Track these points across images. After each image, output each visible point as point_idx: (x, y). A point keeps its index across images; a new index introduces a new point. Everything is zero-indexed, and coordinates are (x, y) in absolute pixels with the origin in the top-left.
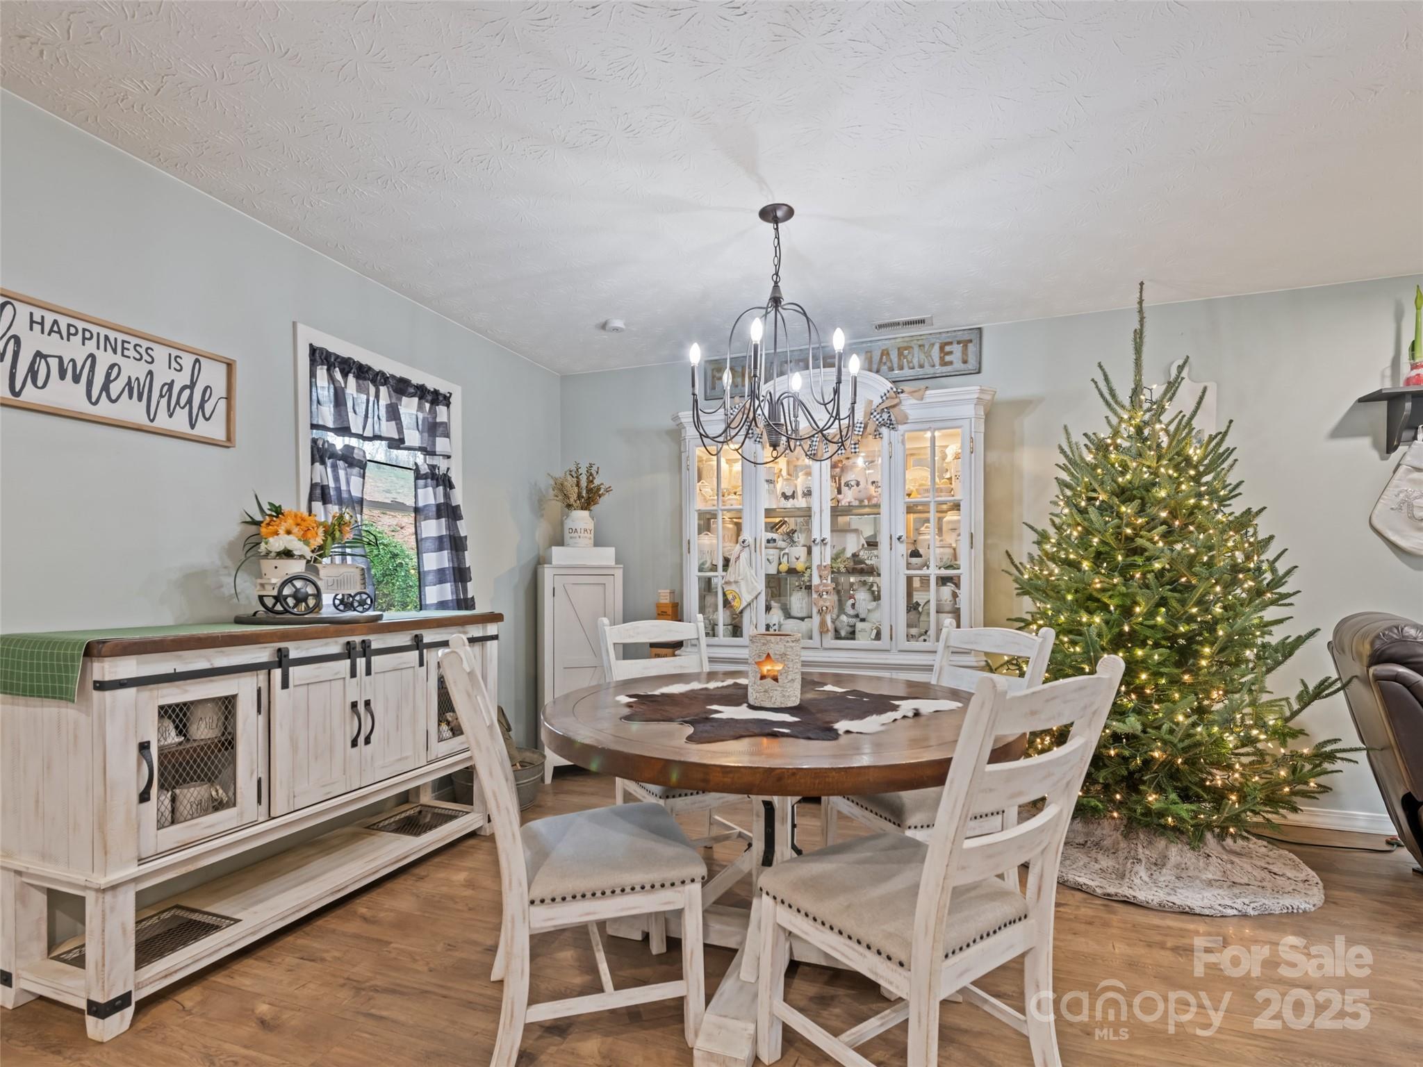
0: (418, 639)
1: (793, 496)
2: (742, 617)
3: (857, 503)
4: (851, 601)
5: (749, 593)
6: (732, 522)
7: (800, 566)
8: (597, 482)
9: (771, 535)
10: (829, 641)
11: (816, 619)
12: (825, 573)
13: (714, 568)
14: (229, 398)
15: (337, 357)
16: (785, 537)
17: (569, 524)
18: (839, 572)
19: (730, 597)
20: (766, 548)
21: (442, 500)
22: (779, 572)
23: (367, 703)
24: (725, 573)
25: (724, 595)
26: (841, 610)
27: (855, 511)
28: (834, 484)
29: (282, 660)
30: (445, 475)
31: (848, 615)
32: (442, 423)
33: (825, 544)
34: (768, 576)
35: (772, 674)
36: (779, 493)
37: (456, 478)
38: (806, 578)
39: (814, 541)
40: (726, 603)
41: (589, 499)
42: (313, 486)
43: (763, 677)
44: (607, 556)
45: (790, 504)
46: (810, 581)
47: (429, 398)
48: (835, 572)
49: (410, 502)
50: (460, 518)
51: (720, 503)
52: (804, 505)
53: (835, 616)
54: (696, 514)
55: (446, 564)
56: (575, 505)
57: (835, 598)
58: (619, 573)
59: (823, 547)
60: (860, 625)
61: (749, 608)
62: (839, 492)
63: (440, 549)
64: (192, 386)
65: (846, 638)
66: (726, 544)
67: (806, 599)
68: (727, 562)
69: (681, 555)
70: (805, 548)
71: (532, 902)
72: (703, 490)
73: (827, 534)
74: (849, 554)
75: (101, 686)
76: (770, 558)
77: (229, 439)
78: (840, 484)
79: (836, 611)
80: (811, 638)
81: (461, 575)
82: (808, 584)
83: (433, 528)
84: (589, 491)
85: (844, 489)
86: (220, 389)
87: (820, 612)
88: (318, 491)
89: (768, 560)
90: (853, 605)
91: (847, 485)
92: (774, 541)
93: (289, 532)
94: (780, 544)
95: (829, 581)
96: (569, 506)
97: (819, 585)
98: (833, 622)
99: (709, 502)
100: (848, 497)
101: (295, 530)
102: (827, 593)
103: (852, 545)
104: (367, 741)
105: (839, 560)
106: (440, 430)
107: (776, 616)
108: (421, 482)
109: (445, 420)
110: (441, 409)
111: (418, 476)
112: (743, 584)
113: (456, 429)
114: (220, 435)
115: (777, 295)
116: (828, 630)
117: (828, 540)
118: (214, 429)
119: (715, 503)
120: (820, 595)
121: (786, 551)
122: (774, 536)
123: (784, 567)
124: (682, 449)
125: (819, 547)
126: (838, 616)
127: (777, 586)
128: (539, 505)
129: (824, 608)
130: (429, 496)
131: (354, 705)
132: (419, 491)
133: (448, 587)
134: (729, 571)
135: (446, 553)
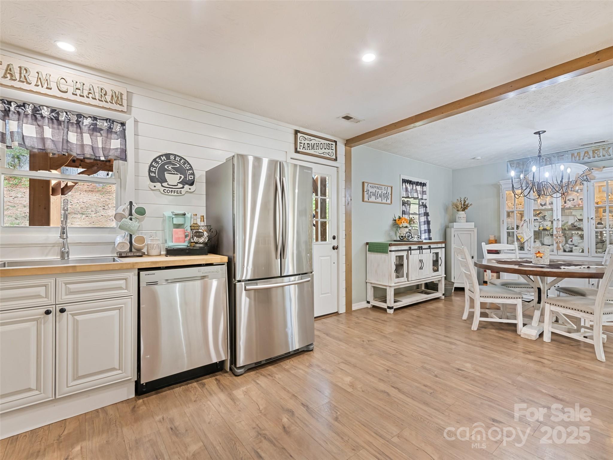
0: (430, 246)
1: (545, 205)
2: (524, 244)
3: (573, 207)
4: (571, 240)
5: (527, 236)
6: (519, 214)
7: (548, 228)
8: (466, 203)
9: (535, 218)
10: (561, 252)
11: (555, 245)
12: (558, 230)
13: (513, 229)
14: (391, 194)
15: (406, 180)
16: (541, 218)
17: (457, 216)
18: (565, 229)
19: (519, 238)
20: (534, 222)
21: (425, 212)
22: (539, 230)
23: (422, 260)
24: (517, 230)
25: (517, 237)
26: (566, 242)
27: (572, 209)
28: (563, 200)
29: (410, 249)
30: (425, 205)
31: (569, 244)
32: (425, 191)
33: (559, 221)
34: (535, 231)
35: (540, 256)
36: (539, 203)
37: (428, 206)
38: (551, 232)
39: (554, 220)
40: (518, 239)
41: (465, 207)
42: (403, 211)
43: (537, 257)
44: (471, 225)
45: (544, 207)
46: (553, 233)
47: (422, 185)
48: (564, 230)
49: (418, 213)
50: (429, 216)
51: (515, 208)
52: (550, 208)
53: (563, 245)
54: (506, 212)
55: (426, 228)
56: (460, 210)
57: (564, 239)
58: (476, 230)
59: (558, 222)
60: (574, 248)
61: (527, 241)
62: (565, 203)
63: (425, 224)
64: (386, 193)
65: (569, 252)
66: (517, 221)
67: (551, 239)
68: (518, 227)
69: (500, 225)
70: (550, 222)
71: (481, 296)
72: (508, 204)
73: (560, 217)
74: (570, 224)
75: (390, 251)
76: (536, 225)
77: (391, 203)
78: (566, 200)
79: (564, 242)
80: (553, 251)
81: (429, 231)
82: (552, 234)
83: (423, 219)
84: (464, 205)
85: (567, 202)
86: (390, 193)
87: (557, 243)
88: (404, 212)
89: (535, 226)
90: (571, 241)
91: (569, 200)
92: (537, 220)
93: (404, 222)
94: (539, 220)
95: (561, 233)
96: (458, 210)
97: (556, 234)
98: (563, 246)
99: (511, 208)
100: (569, 204)
101: (405, 222)
102: (560, 237)
103: (571, 221)
104: (422, 269)
105: (565, 226)
106: (424, 193)
107: (538, 244)
108: (420, 207)
109: (425, 190)
110: (424, 187)
111: (420, 206)
112: (525, 234)
113: (427, 193)
114: (390, 202)
115: (540, 155)
116: (560, 249)
117: (560, 219)
118: (389, 201)
119: (513, 208)
120: (557, 238)
121: (542, 223)
122: (537, 218)
123: (541, 228)
124: (500, 192)
125: (556, 221)
126: (565, 245)
127: (538, 235)
128: (446, 209)
129: (559, 242)
130: (422, 211)
131: (420, 260)
132: (420, 209)
133: (427, 234)
134: (519, 230)
135: (426, 225)
